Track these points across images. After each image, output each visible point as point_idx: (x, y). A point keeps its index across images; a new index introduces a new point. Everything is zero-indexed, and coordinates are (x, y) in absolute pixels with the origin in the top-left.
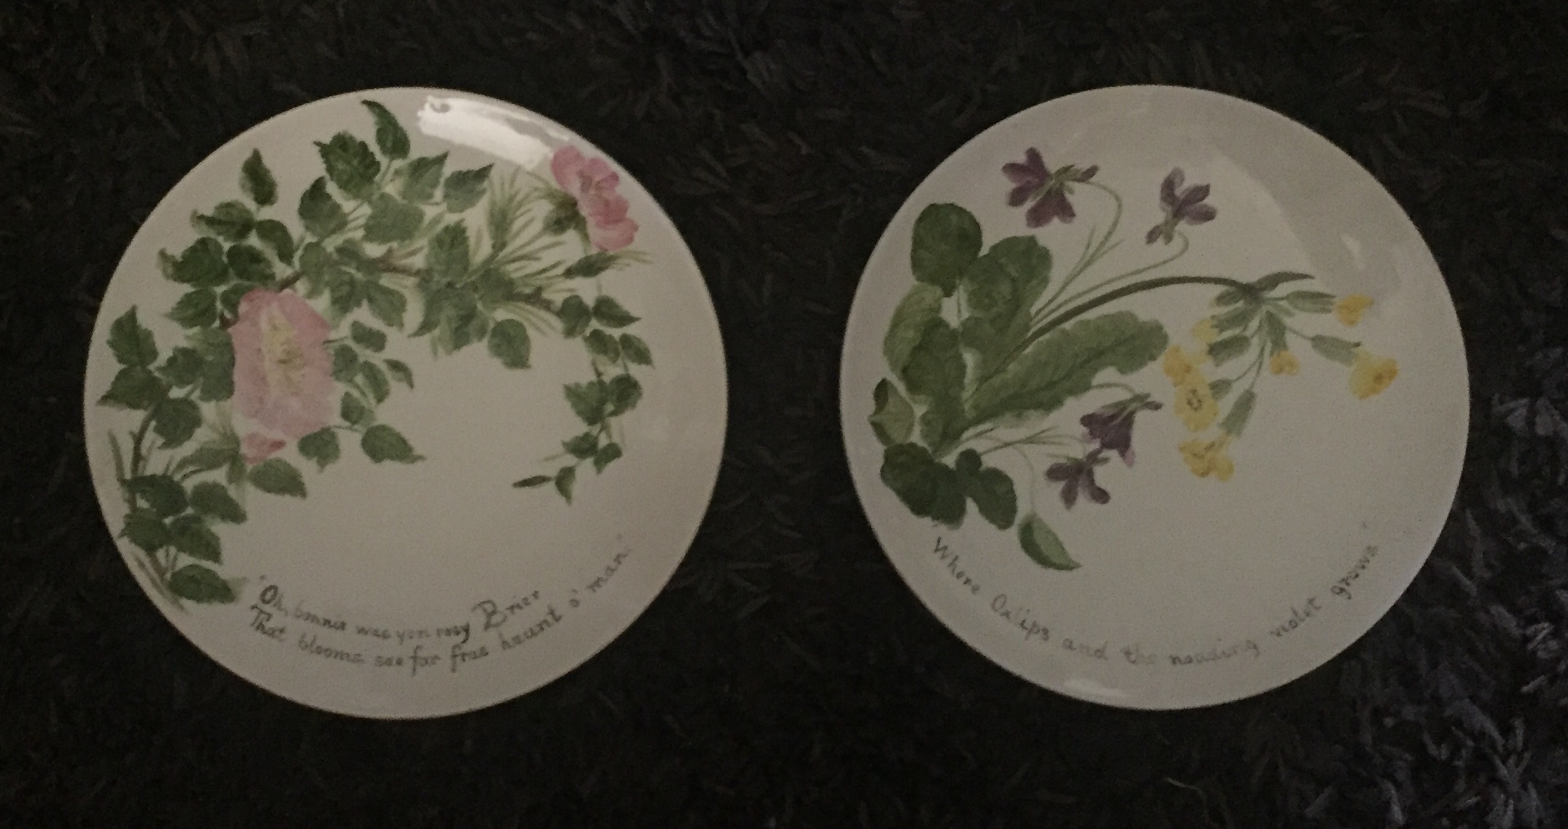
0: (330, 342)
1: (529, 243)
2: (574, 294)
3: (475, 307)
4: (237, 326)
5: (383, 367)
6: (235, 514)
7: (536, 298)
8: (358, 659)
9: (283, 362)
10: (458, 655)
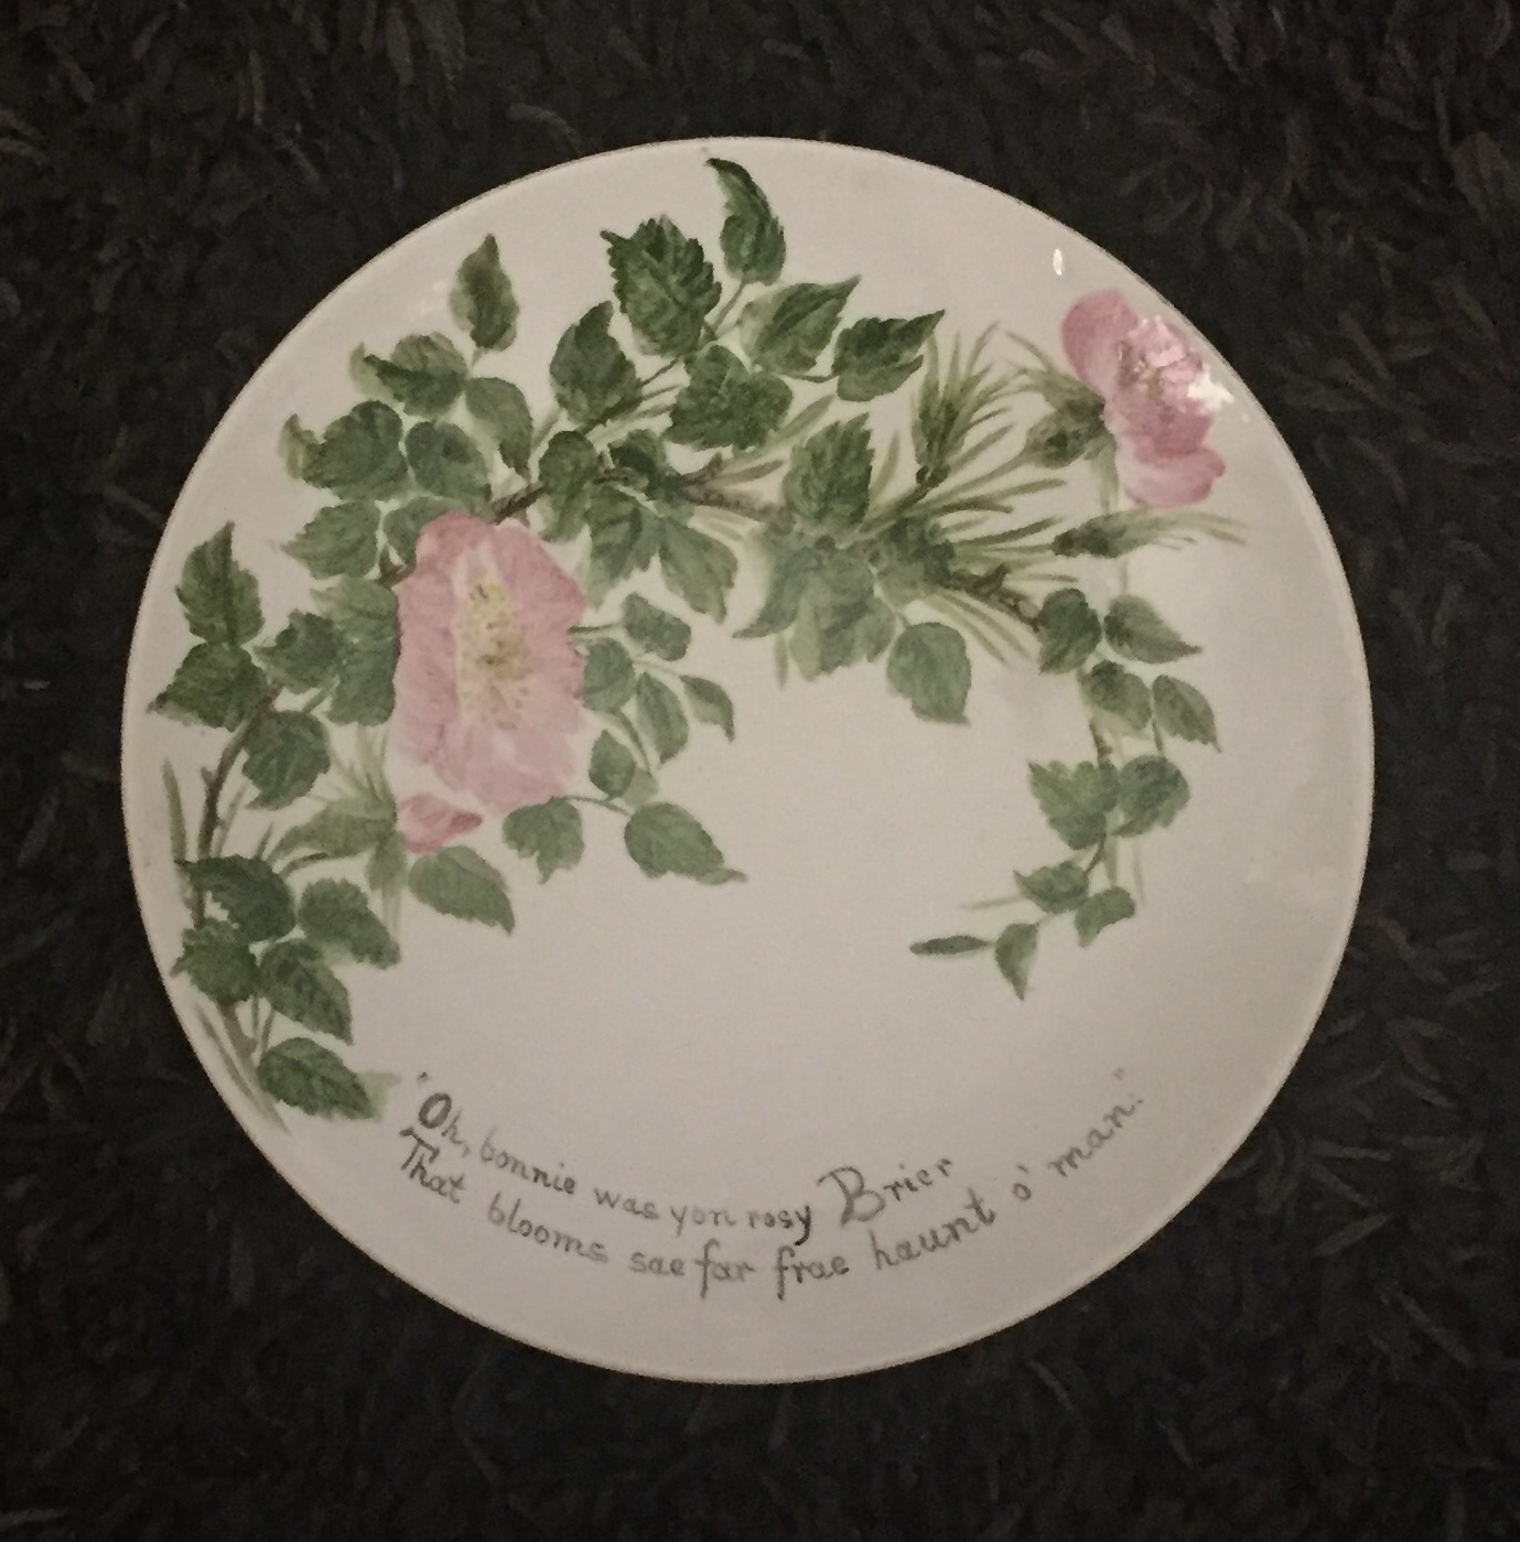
0: (584, 630)
1: (992, 476)
2: (1069, 586)
3: (871, 591)
4: (410, 580)
5: (678, 689)
6: (378, 949)
7: (991, 587)
8: (597, 1252)
9: (490, 661)
10: (788, 1269)
